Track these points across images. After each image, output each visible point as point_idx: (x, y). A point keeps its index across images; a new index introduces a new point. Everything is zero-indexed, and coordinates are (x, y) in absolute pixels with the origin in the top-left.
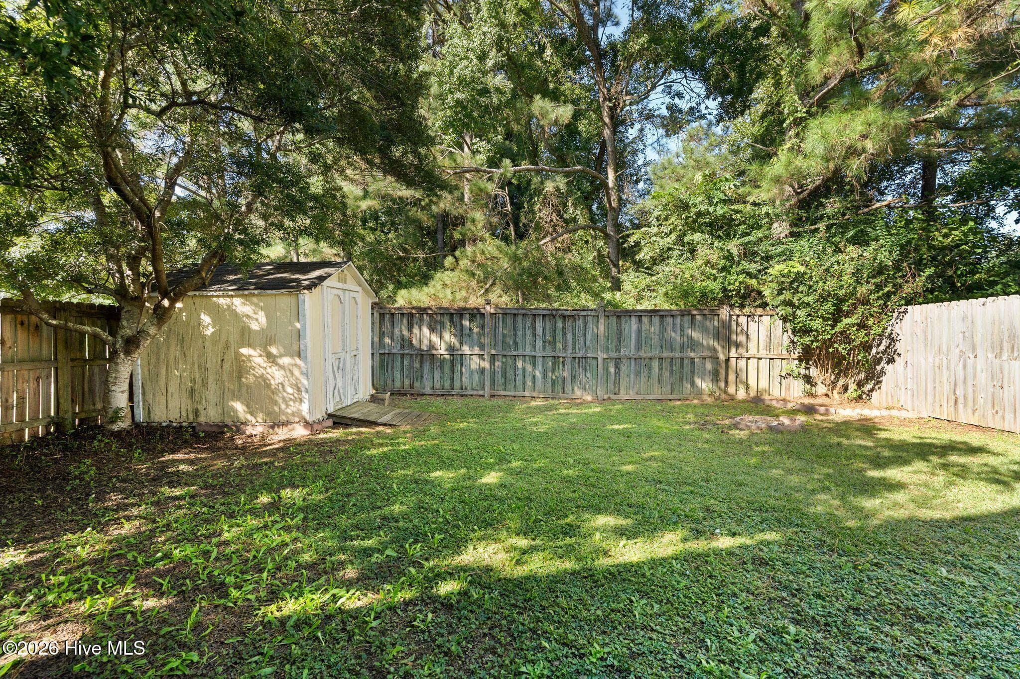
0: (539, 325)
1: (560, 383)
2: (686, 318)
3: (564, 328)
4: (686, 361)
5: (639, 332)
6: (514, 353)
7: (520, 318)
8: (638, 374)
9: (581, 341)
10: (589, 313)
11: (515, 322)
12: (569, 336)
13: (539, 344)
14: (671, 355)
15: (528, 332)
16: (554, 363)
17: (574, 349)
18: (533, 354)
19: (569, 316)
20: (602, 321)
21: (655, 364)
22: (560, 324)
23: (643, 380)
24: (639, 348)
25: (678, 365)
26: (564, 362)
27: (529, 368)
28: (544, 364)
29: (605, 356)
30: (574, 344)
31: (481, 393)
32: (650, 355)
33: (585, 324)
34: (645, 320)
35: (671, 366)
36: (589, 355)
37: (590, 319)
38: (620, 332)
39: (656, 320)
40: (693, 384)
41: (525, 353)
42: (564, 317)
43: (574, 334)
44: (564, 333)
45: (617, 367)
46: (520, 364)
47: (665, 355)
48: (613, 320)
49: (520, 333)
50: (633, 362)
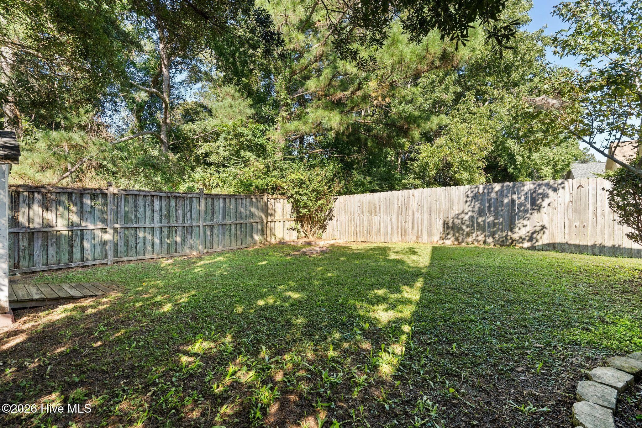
0: (157, 204)
1: (173, 245)
2: (248, 199)
3: (176, 206)
4: (248, 224)
5: (224, 208)
6: (136, 226)
7: (140, 199)
8: (224, 234)
9: (189, 215)
10: (194, 195)
11: (136, 201)
12: (180, 212)
13: (157, 217)
14: (241, 222)
15: (148, 209)
16: (169, 232)
17: (183, 220)
18: (153, 225)
19: (180, 197)
20: (203, 201)
21: (233, 227)
22: (173, 203)
23: (227, 237)
24: (224, 217)
25: (245, 227)
26: (176, 231)
27: (148, 237)
28: (161, 232)
29: (205, 224)
30: (184, 217)
31: (104, 261)
32: (230, 222)
33: (191, 203)
34: (228, 200)
35: (241, 228)
36: (194, 224)
37: (194, 200)
38: (213, 208)
39: (233, 200)
40: (252, 237)
41: (145, 225)
42: (176, 198)
43: (183, 211)
44: (176, 210)
45: (212, 231)
46: (141, 234)
47: (238, 222)
48: (209, 201)
49: (141, 210)
50: (221, 227)
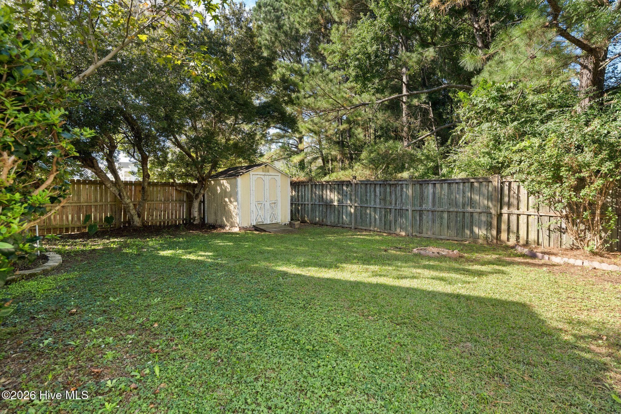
0: (378, 190)
1: (388, 224)
2: (467, 184)
3: (390, 192)
4: (467, 214)
5: (434, 193)
6: (366, 205)
7: (369, 186)
8: (433, 221)
9: (399, 200)
10: (404, 182)
11: (366, 188)
12: (393, 196)
13: (378, 201)
14: (456, 210)
15: (373, 194)
16: (385, 212)
17: (396, 204)
18: (375, 206)
19: (393, 184)
20: (410, 187)
21: (445, 215)
22: (388, 190)
23: (437, 225)
24: (434, 204)
25: (461, 217)
26: (390, 211)
27: (373, 214)
28: (380, 212)
29: (413, 209)
30: (396, 201)
31: (350, 226)
32: (441, 209)
33: (402, 189)
34: (438, 186)
35: (457, 217)
36: (403, 208)
37: (404, 186)
38: (422, 193)
39: (445, 186)
40: (472, 231)
41: (371, 206)
42: (390, 185)
43: (396, 195)
44: (390, 195)
45: (421, 216)
46: (368, 211)
47: (451, 210)
48: (418, 186)
49: (368, 194)
50: (430, 213)
